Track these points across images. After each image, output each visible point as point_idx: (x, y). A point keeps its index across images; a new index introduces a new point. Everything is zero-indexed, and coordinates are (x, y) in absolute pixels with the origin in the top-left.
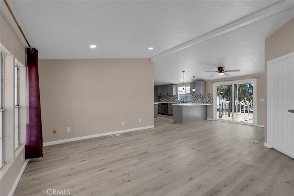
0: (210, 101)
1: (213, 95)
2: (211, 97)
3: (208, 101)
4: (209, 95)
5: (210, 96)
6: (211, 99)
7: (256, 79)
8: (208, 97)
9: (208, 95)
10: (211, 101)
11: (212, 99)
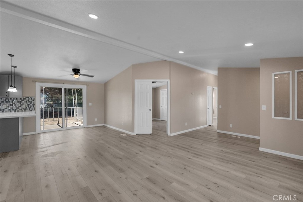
0: (30, 108)
1: (34, 99)
2: (32, 102)
3: (25, 107)
4: (28, 99)
5: (30, 100)
6: (32, 105)
7: (86, 86)
8: (26, 102)
9: (25, 99)
10: (32, 107)
11: (34, 105)
